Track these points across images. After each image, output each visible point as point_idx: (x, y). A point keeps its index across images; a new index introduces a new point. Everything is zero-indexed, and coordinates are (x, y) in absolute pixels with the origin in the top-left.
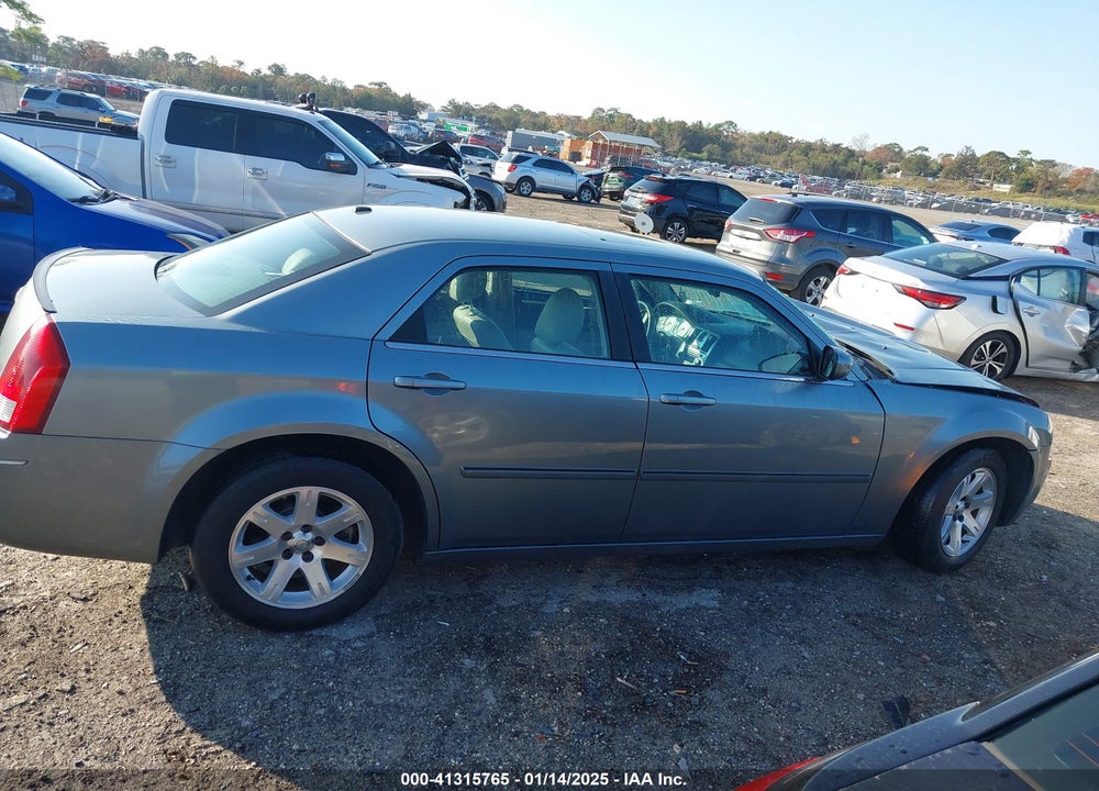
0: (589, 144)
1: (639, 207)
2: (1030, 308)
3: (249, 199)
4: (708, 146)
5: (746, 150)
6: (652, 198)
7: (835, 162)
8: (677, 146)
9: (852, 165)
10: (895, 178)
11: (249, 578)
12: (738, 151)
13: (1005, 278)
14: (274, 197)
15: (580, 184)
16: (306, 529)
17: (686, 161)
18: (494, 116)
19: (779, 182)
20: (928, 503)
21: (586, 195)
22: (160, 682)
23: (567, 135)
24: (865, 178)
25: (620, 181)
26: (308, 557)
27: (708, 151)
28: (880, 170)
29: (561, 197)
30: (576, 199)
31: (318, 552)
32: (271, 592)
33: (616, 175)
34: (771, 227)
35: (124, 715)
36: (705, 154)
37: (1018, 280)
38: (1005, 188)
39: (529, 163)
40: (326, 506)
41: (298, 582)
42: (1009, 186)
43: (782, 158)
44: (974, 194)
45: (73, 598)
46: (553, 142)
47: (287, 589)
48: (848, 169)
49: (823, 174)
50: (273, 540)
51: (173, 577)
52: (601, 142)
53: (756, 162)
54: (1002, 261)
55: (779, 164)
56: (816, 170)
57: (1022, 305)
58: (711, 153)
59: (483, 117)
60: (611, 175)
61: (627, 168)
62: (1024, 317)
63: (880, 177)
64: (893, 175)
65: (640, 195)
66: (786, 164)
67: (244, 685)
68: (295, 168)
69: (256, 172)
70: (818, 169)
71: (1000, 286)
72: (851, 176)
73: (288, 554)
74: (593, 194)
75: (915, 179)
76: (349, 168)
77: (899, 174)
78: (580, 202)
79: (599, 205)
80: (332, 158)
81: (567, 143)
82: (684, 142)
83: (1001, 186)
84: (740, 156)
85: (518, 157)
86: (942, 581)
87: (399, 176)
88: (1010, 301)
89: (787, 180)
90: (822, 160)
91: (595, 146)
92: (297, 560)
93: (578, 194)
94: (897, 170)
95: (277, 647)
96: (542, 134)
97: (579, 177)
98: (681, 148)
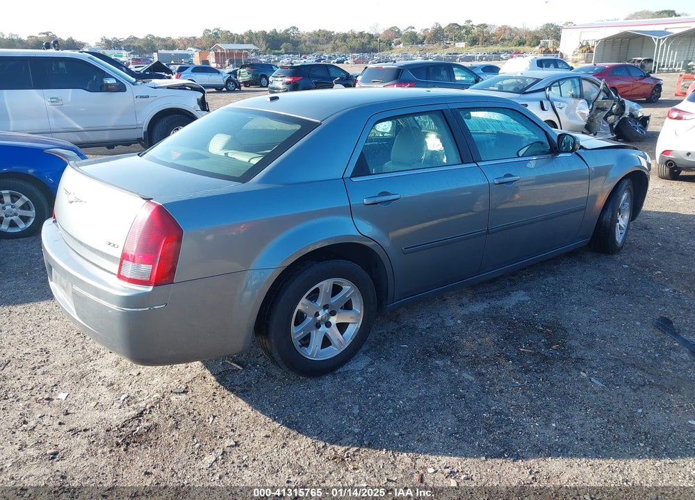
0: (212, 53)
1: (281, 86)
2: (560, 104)
3: (52, 120)
4: (284, 45)
5: (307, 43)
6: (289, 80)
7: (363, 43)
8: (264, 48)
9: (374, 44)
10: (400, 48)
11: (301, 347)
12: (303, 45)
13: (544, 90)
14: (70, 117)
15: (225, 80)
16: (325, 307)
17: (273, 56)
18: (136, 44)
19: (335, 61)
20: (608, 216)
21: (231, 86)
22: (283, 424)
23: (194, 50)
24: (383, 51)
25: (249, 74)
26: (328, 325)
27: (285, 48)
28: (390, 45)
29: (214, 90)
30: (224, 89)
31: (334, 320)
32: (314, 352)
33: (245, 70)
34: (387, 84)
35: (283, 447)
36: (283, 50)
37: (550, 90)
38: (462, 45)
39: (188, 71)
40: (336, 289)
41: (326, 342)
42: (464, 43)
43: (330, 46)
44: (447, 51)
45: (176, 393)
46: (187, 56)
47: (322, 348)
48: (372, 46)
49: (358, 52)
50: (310, 319)
51: (223, 364)
52: (219, 51)
53: (316, 51)
54: (538, 80)
55: (330, 50)
56: (353, 50)
57: (556, 104)
58: (286, 49)
59: (129, 46)
60: (242, 70)
61: (251, 65)
62: (558, 110)
63: (391, 49)
64: (398, 46)
65: (280, 79)
66: (334, 49)
67: (332, 410)
68: (81, 94)
69: (55, 101)
70: (354, 49)
71: (541, 95)
72: (375, 50)
73: (318, 326)
74: (236, 84)
75: (412, 47)
76: (121, 88)
77: (401, 45)
78: (228, 91)
79: (241, 91)
80: (109, 82)
81: (197, 55)
82: (268, 44)
83: (460, 44)
84: (305, 48)
85: (180, 68)
86: (618, 257)
87: (155, 88)
88: (549, 102)
89: (339, 59)
90: (354, 43)
91: (217, 54)
92: (323, 328)
93: (226, 86)
94: (400, 43)
95: (328, 384)
96: (177, 51)
97: (224, 75)
98: (267, 49)
